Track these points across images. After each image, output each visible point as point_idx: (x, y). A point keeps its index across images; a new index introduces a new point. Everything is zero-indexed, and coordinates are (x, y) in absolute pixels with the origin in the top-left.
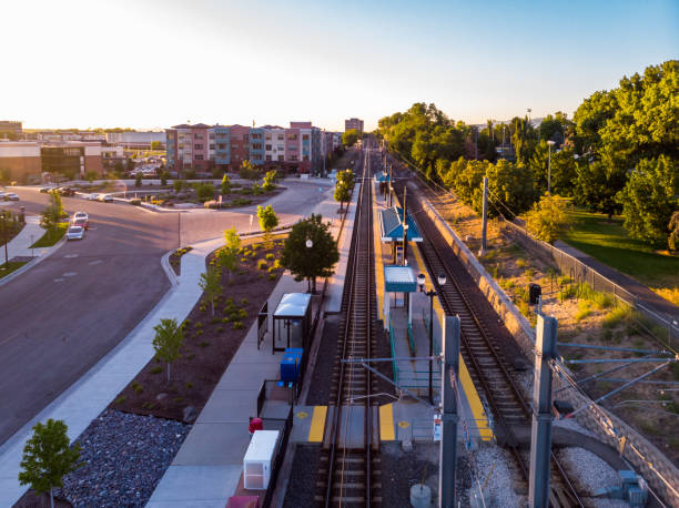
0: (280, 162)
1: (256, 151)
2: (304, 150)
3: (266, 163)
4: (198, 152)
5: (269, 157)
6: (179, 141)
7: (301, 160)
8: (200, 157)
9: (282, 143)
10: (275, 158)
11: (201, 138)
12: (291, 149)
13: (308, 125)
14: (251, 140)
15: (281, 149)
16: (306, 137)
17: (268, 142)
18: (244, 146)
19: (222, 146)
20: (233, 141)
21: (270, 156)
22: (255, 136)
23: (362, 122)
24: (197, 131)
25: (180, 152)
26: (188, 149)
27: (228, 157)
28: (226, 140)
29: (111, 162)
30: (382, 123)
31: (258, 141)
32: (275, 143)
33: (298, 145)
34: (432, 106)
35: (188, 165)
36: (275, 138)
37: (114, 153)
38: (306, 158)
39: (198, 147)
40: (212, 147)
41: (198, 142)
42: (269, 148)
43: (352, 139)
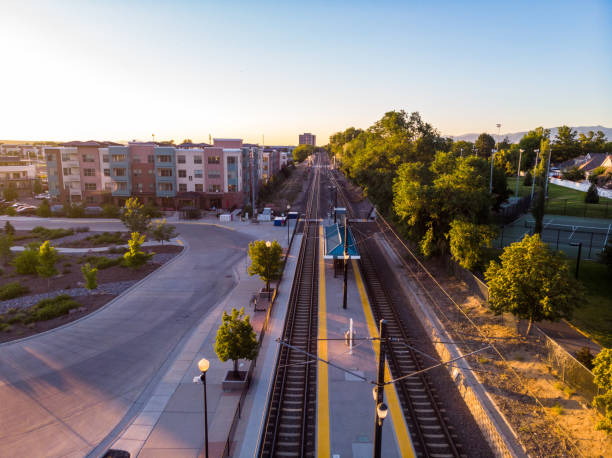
0: (198, 192)
1: (165, 178)
2: (229, 176)
3: (179, 195)
4: (89, 180)
5: (183, 187)
6: (64, 165)
7: (226, 190)
8: (93, 186)
9: (200, 167)
10: (191, 188)
11: (92, 161)
12: (211, 176)
13: (236, 143)
14: (158, 162)
15: (198, 176)
16: (232, 160)
17: (181, 167)
18: (150, 172)
19: (120, 172)
20: (134, 165)
21: (185, 185)
22: (164, 158)
23: (314, 137)
24: (85, 151)
25: (66, 178)
26: (76, 175)
27: (129, 187)
28: (125, 164)
29: (18, 184)
30: (334, 139)
31: (166, 165)
32: (190, 167)
33: (222, 170)
34: (415, 117)
35: (76, 198)
36: (190, 159)
37: (24, 173)
38: (233, 188)
39: (89, 172)
40: (107, 173)
41: (88, 165)
42: (183, 174)
43: (302, 155)
